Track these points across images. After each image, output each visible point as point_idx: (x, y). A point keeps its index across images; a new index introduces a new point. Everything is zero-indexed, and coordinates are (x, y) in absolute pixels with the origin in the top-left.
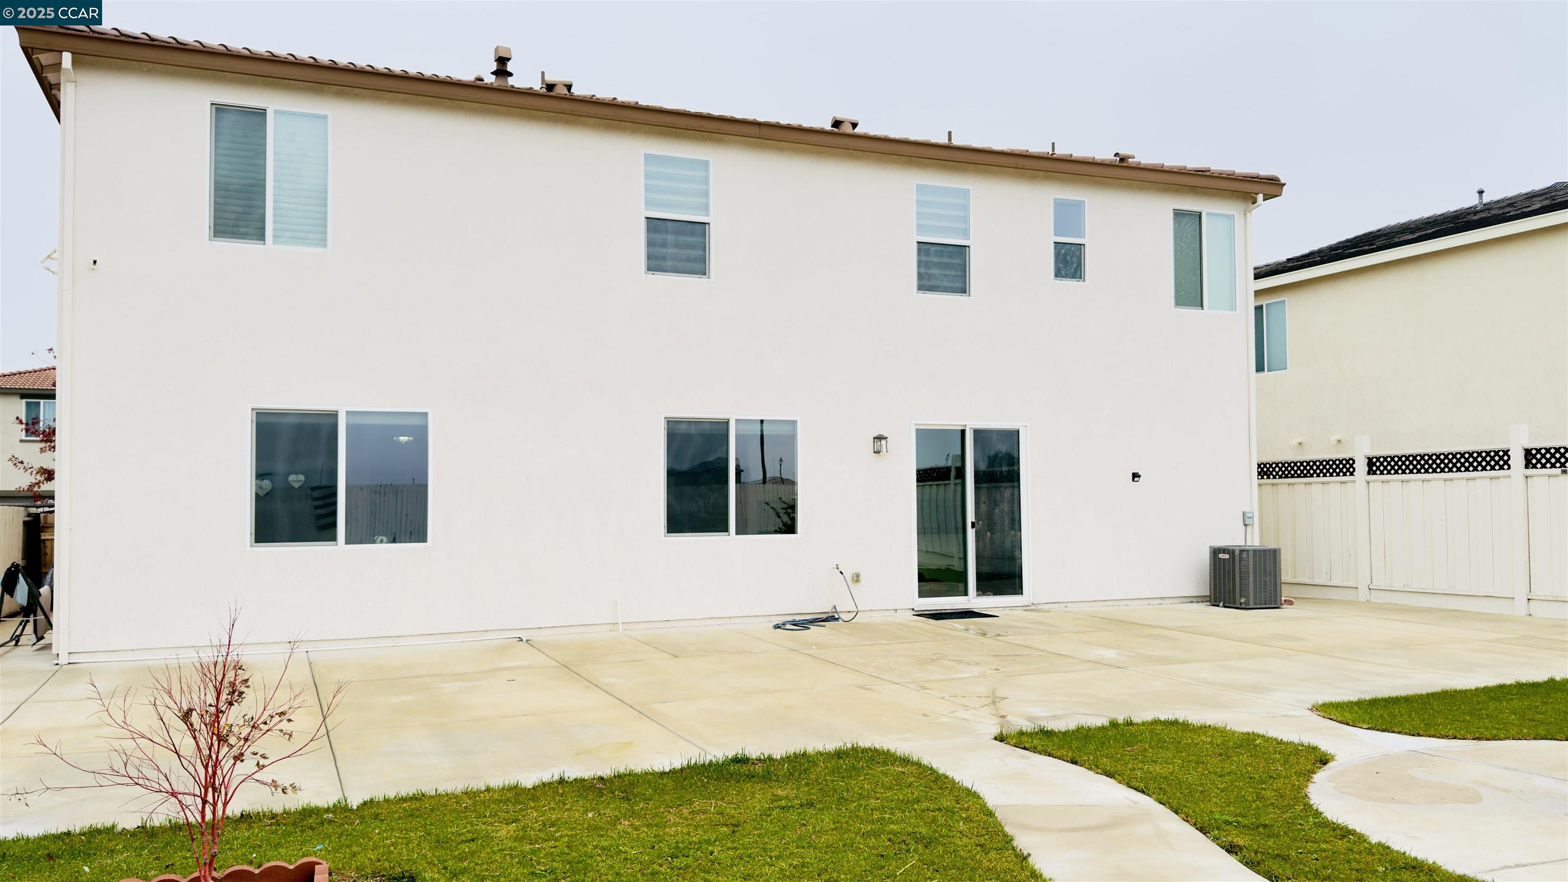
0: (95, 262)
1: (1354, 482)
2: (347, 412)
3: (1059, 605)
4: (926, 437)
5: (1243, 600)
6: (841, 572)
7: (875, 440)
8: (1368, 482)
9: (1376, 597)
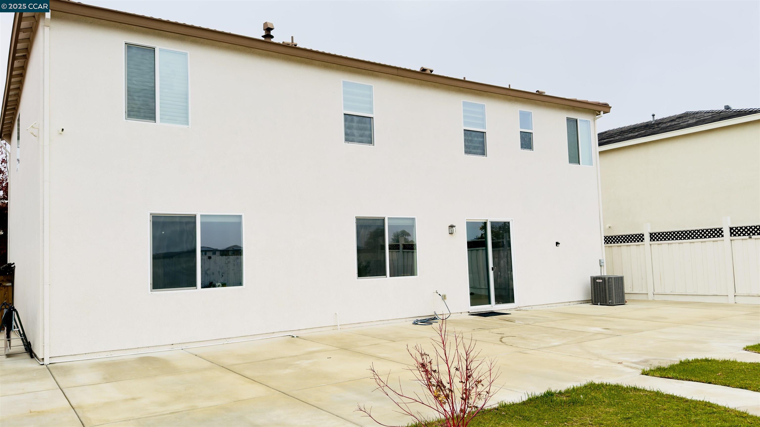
0: (63, 130)
1: (644, 244)
2: (201, 215)
3: (529, 307)
4: (470, 225)
5: (610, 301)
6: (439, 295)
7: (450, 228)
8: (651, 245)
9: (657, 298)
